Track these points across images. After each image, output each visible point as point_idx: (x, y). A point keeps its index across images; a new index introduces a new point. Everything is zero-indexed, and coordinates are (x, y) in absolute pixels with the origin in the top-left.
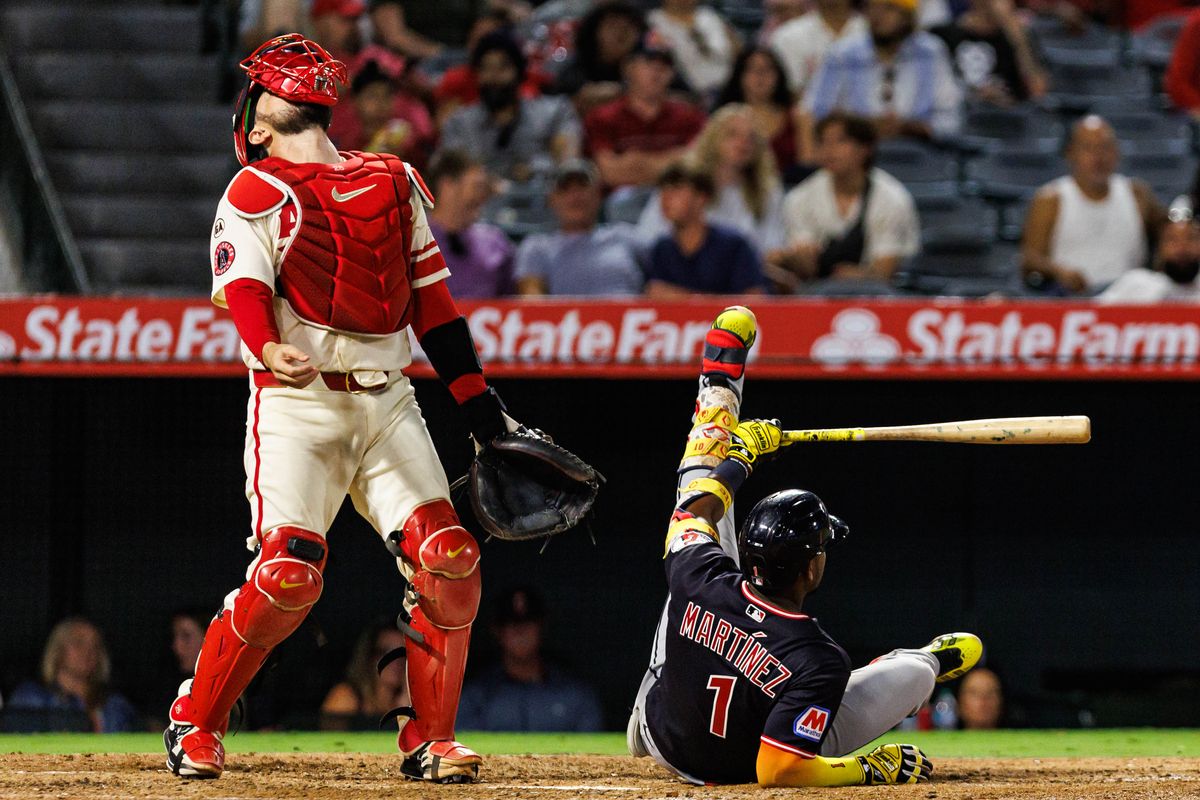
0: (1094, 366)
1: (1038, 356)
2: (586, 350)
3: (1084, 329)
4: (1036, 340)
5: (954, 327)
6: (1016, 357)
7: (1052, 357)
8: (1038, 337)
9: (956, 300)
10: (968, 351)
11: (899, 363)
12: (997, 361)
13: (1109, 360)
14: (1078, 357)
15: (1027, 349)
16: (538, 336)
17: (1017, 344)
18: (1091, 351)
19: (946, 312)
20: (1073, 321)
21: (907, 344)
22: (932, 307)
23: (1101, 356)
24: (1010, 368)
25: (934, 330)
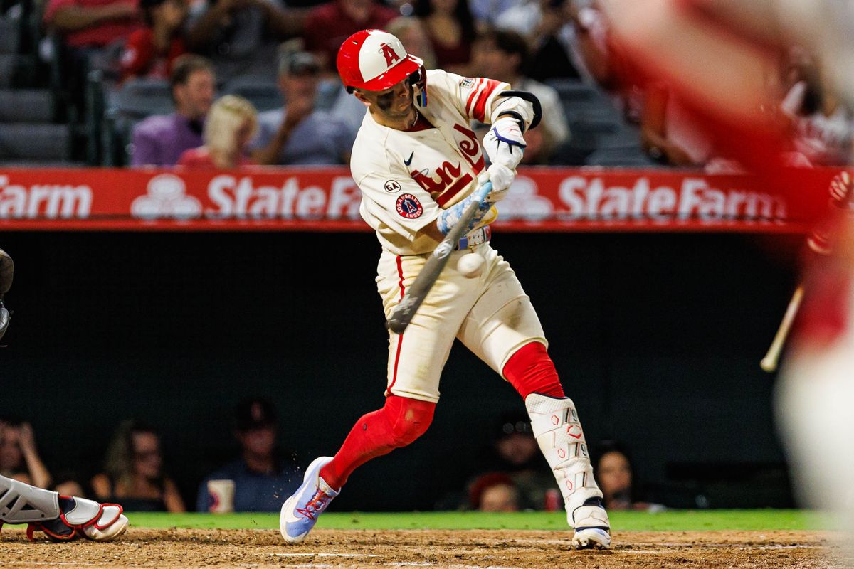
0: (707, 222)
1: (663, 213)
2: (303, 210)
3: (699, 193)
4: (661, 200)
5: (596, 191)
6: (645, 214)
7: (673, 214)
8: (663, 198)
9: (597, 169)
10: (607, 210)
11: (552, 219)
12: (630, 218)
13: (718, 217)
14: (695, 214)
15: (654, 208)
16: (265, 198)
17: (646, 204)
18: (704, 209)
19: (589, 178)
20: (690, 186)
21: (558, 203)
22: (579, 174)
23: (712, 214)
24: (640, 223)
25: (580, 193)
